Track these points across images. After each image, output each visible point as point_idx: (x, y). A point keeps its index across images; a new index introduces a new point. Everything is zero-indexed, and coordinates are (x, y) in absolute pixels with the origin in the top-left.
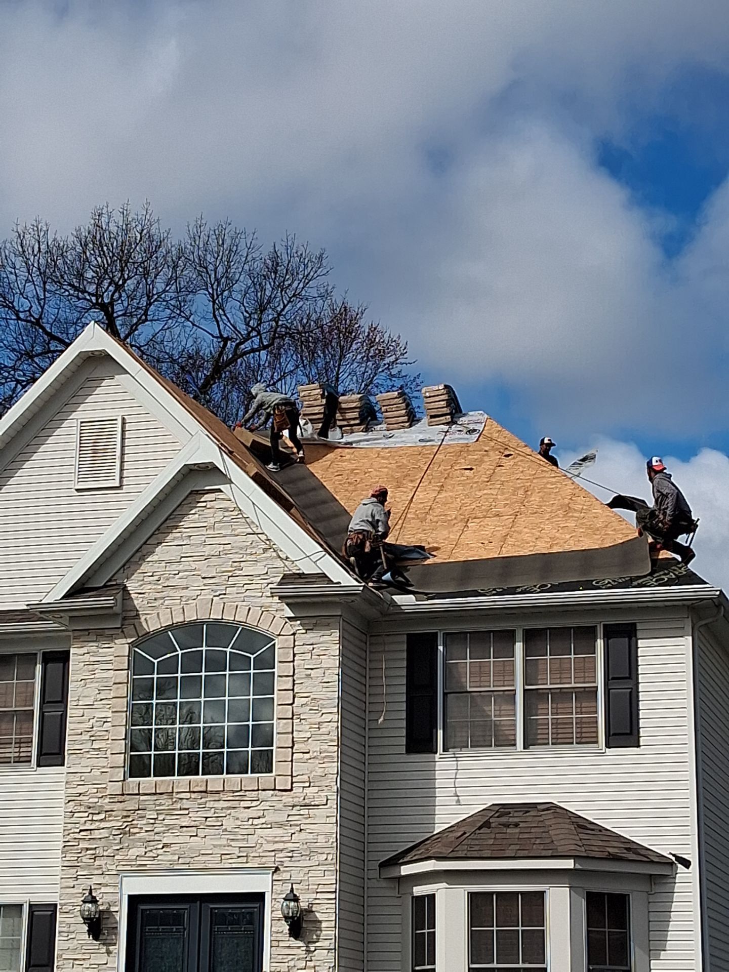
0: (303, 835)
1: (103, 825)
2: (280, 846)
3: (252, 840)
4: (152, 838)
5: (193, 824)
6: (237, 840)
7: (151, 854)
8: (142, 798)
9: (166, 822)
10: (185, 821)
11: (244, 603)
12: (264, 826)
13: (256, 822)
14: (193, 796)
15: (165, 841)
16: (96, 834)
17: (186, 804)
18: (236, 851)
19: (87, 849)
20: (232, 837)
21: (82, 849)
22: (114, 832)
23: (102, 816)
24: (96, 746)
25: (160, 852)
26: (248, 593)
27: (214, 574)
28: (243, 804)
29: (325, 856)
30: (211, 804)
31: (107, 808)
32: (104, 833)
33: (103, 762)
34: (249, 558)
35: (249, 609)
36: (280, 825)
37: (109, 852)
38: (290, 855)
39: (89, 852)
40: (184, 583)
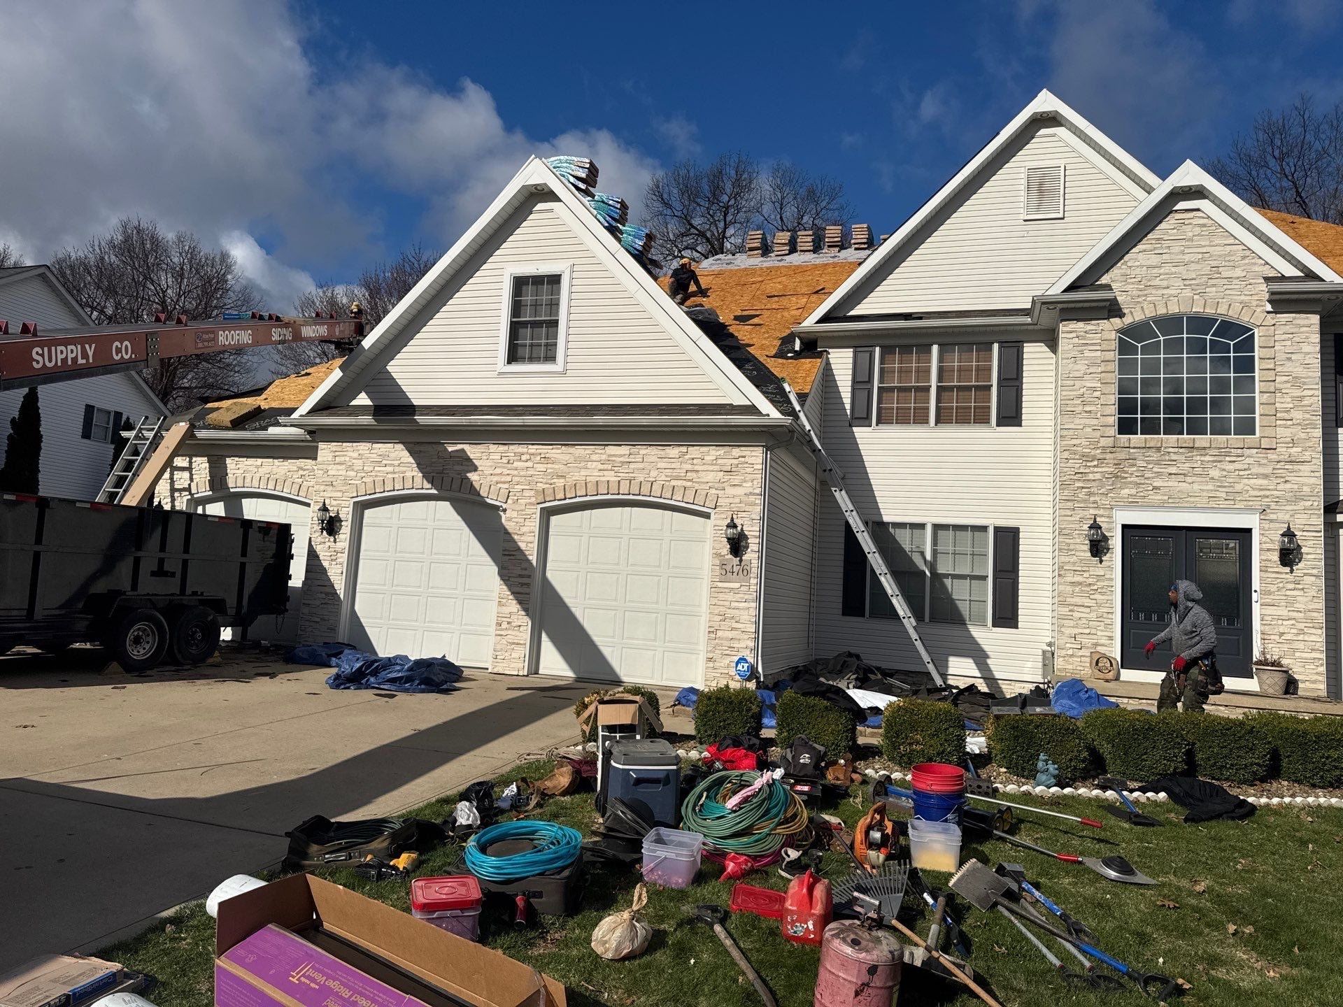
0: (1288, 486)
1: (1096, 470)
2: (1268, 493)
3: (1238, 487)
4: (1143, 482)
5: (1181, 472)
6: (1225, 487)
7: (1142, 494)
8: (1132, 451)
9: (1155, 470)
10: (1173, 470)
11: (1224, 300)
12: (1250, 476)
13: (1242, 473)
14: (1181, 450)
15: (1155, 484)
16: (1091, 477)
17: (1174, 457)
18: (1224, 495)
19: (1083, 488)
20: (1219, 484)
21: (1078, 488)
22: (1107, 476)
23: (1096, 463)
24: (1087, 408)
25: (1150, 492)
26: (1227, 292)
27: (1194, 277)
28: (1228, 459)
29: (1310, 503)
30: (1198, 458)
31: (1101, 457)
32: (1098, 476)
33: (1095, 422)
34: (1227, 264)
35: (1230, 305)
36: (1266, 476)
37: (1102, 491)
38: (1277, 500)
39: (1084, 490)
40: (1165, 283)
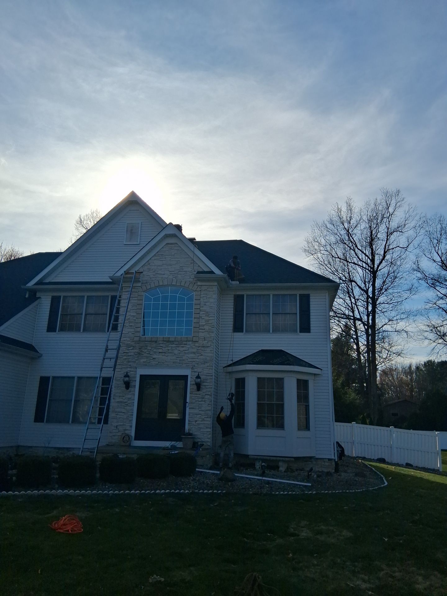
0: (202, 357)
1: (132, 351)
2: (194, 360)
3: (184, 358)
4: (149, 356)
5: (164, 351)
6: (179, 357)
7: (149, 361)
8: (146, 342)
9: (154, 351)
10: (161, 351)
11: (183, 280)
12: (188, 353)
13: (185, 352)
14: (165, 342)
15: (154, 357)
16: (130, 354)
17: (161, 345)
18: (178, 361)
19: (126, 359)
20: (177, 356)
21: (124, 359)
22: (136, 353)
23: (132, 348)
24: (131, 324)
25: (152, 361)
26: (185, 277)
27: (174, 270)
28: (181, 346)
29: (209, 364)
30: (170, 345)
31: (134, 345)
32: (132, 354)
33: (133, 330)
34: (186, 266)
35: (186, 282)
36: (194, 353)
37: (134, 360)
38: (197, 363)
40: (163, 273)
